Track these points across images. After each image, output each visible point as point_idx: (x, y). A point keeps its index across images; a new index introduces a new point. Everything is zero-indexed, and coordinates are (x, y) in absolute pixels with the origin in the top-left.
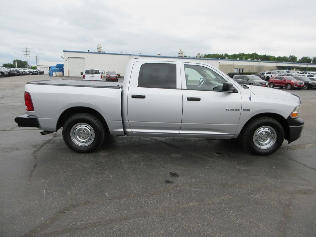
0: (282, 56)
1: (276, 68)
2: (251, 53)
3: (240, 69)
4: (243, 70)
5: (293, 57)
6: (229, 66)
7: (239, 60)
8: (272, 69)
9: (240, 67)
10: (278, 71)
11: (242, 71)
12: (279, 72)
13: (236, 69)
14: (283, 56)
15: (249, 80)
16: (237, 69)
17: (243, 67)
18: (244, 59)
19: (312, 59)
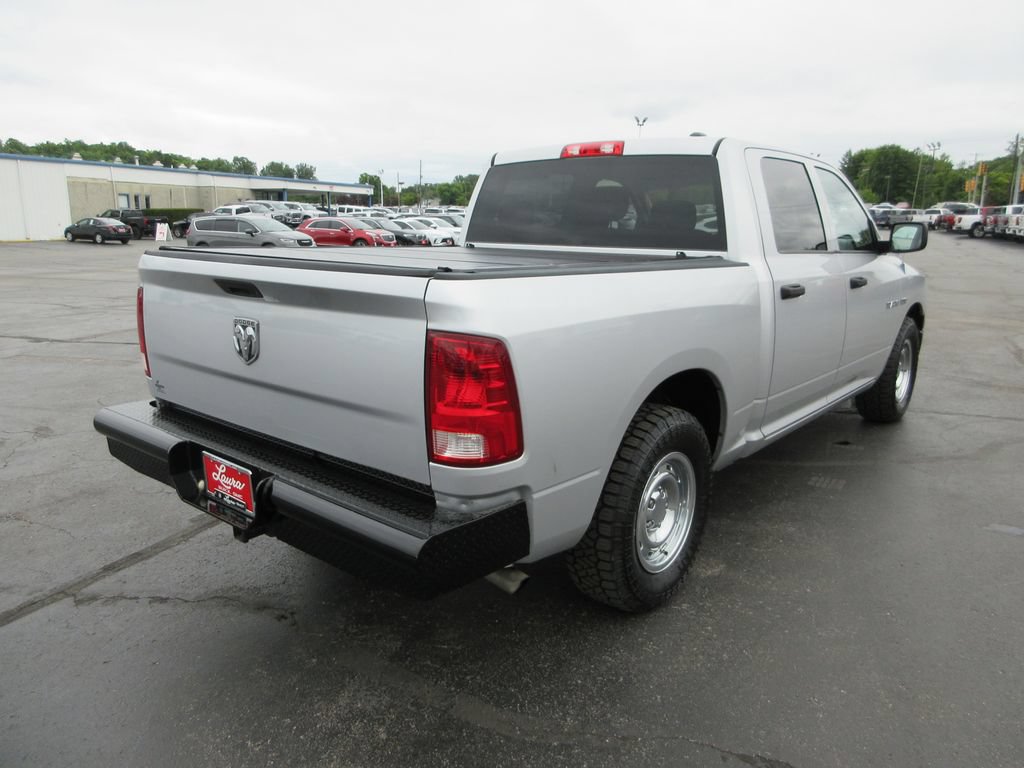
0: (212, 157)
1: (249, 194)
2: (107, 143)
3: (136, 198)
4: (147, 199)
5: (244, 162)
6: (95, 184)
7: (121, 163)
8: (240, 196)
9: (136, 191)
10: (265, 205)
11: (148, 205)
12: (268, 206)
13: (125, 198)
14: (216, 158)
15: (256, 231)
16: (128, 196)
17: (146, 192)
18: (137, 161)
19: (296, 170)
